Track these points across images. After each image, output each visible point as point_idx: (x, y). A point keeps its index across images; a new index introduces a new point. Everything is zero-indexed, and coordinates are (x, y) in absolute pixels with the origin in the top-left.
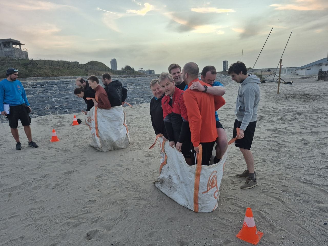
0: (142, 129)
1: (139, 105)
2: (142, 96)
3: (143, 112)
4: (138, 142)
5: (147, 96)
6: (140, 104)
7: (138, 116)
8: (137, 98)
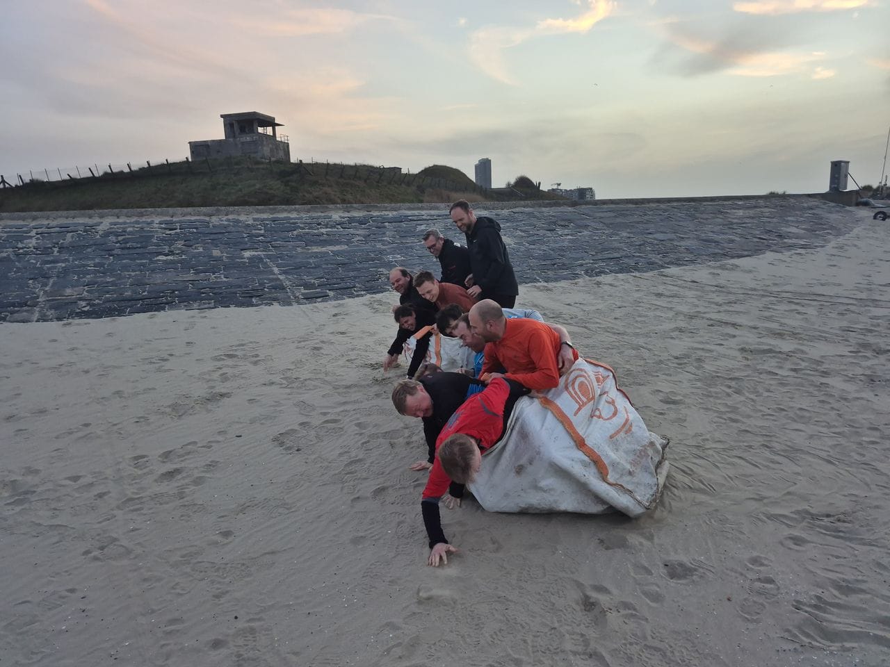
0: (623, 338)
1: (594, 278)
2: (599, 256)
3: (610, 296)
4: (628, 367)
5: (611, 256)
6: (597, 276)
7: (599, 307)
8: (587, 261)
